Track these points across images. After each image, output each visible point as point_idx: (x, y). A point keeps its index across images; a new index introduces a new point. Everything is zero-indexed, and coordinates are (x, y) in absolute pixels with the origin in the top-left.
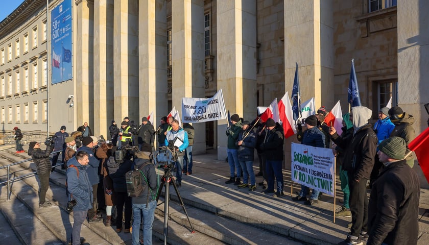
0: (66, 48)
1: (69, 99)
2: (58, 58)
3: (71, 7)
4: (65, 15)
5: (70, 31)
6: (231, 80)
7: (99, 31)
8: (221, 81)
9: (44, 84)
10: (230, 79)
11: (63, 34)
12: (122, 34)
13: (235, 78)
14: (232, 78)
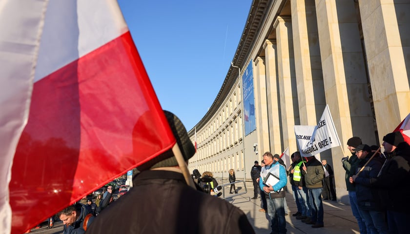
0: (251, 104)
1: (255, 147)
2: (247, 114)
3: (252, 68)
4: (249, 77)
5: (253, 89)
6: (390, 97)
7: (270, 82)
8: (378, 101)
9: (241, 137)
10: (388, 96)
11: (249, 92)
12: (284, 79)
13: (396, 93)
14: (392, 95)
